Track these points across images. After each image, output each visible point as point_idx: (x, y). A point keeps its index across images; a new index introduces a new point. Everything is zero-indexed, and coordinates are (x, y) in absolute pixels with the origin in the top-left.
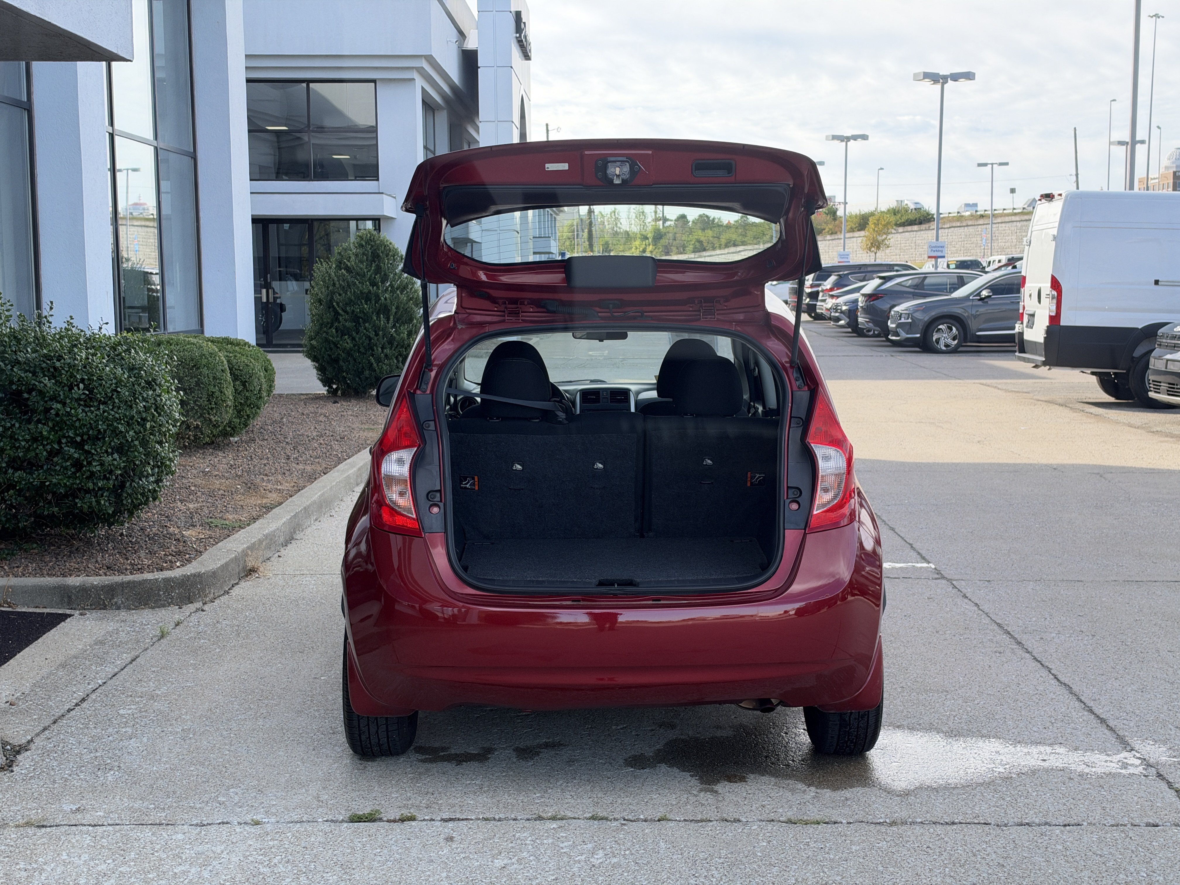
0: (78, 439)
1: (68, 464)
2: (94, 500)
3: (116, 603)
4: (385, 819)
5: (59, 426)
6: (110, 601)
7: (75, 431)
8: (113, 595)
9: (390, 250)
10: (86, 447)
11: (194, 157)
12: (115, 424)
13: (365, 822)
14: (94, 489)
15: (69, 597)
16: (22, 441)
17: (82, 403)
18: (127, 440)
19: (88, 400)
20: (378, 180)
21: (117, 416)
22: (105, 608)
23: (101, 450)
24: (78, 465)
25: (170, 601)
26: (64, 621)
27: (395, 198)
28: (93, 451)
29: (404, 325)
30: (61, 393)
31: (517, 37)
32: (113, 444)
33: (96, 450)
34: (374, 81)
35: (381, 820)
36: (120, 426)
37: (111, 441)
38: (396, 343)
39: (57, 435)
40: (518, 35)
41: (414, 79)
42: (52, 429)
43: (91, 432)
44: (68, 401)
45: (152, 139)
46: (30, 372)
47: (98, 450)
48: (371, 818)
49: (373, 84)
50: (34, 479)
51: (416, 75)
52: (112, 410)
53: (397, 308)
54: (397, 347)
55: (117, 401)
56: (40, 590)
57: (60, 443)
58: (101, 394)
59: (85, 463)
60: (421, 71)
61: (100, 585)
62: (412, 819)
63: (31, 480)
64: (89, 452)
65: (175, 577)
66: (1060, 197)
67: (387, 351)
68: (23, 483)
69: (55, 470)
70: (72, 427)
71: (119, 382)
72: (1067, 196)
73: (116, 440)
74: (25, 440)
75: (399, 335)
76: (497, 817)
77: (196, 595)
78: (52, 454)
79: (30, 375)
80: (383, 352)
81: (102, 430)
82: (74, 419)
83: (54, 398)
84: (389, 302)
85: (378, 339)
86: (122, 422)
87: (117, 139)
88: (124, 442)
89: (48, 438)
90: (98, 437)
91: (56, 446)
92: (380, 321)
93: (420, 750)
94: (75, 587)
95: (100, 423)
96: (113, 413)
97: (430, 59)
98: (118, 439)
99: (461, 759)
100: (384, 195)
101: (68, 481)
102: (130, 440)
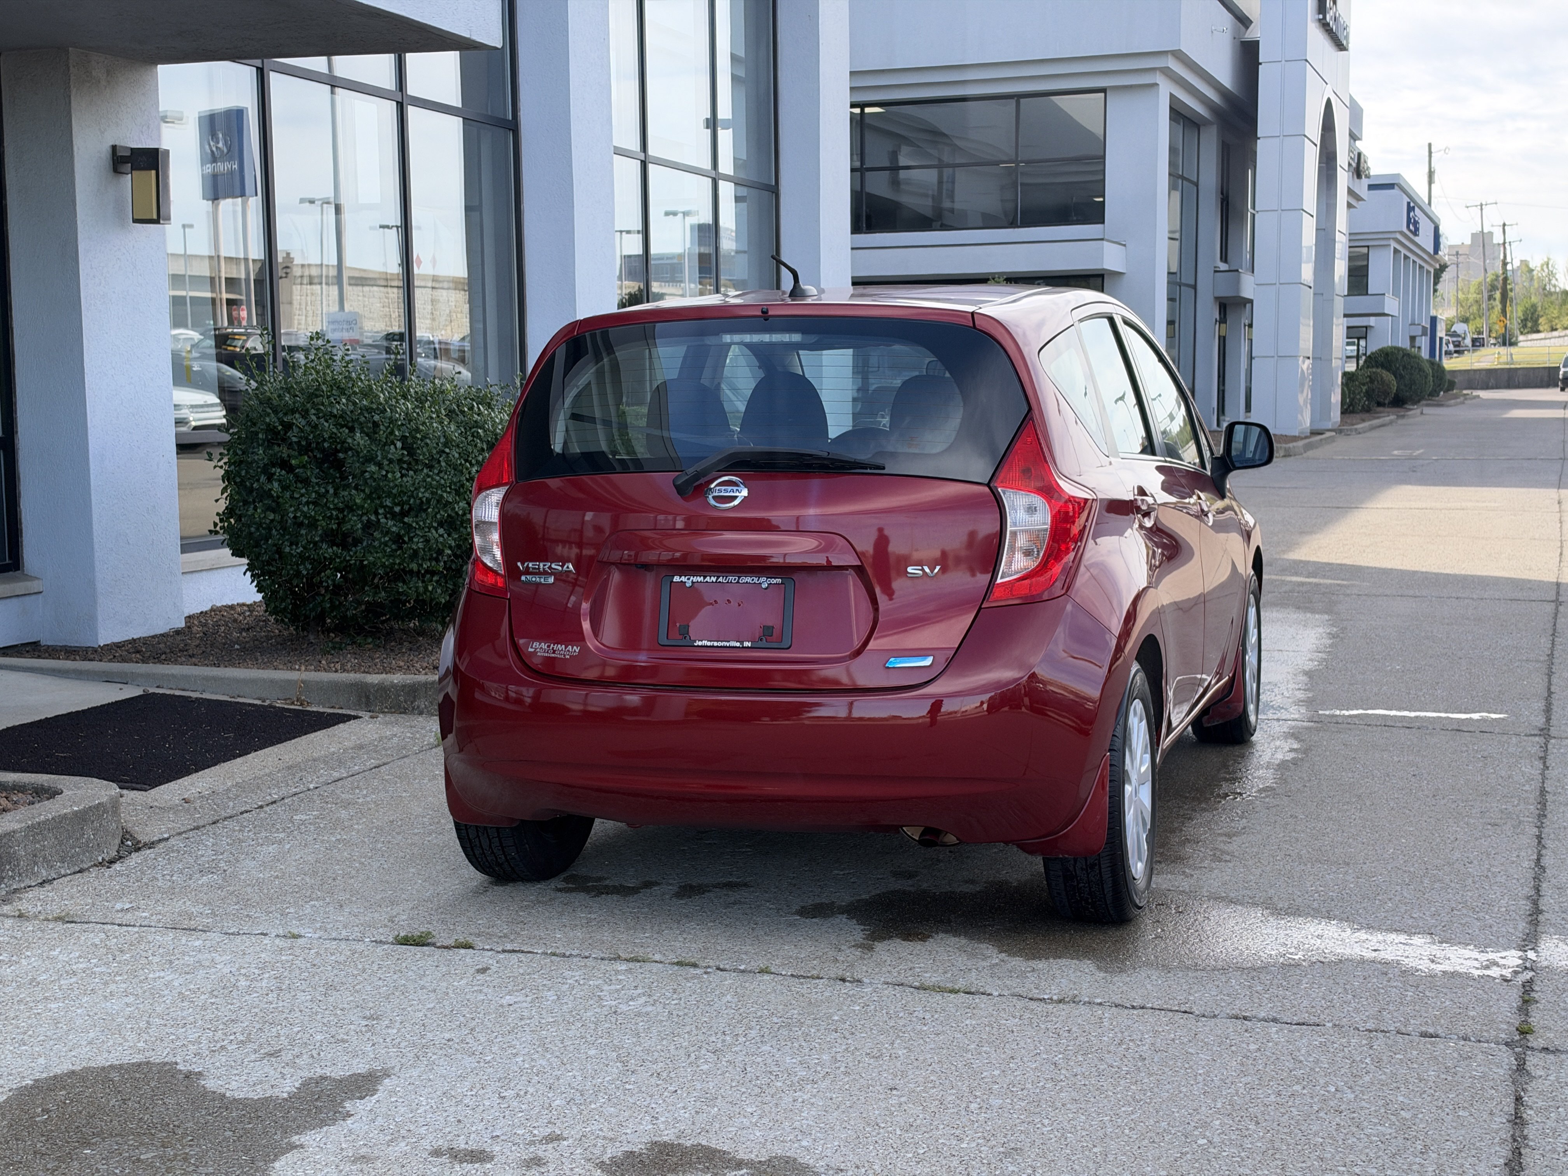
0: (397, 509)
1: (387, 539)
2: (420, 584)
3: (418, 707)
4: (438, 944)
5: (376, 494)
6: (412, 703)
7: (393, 500)
8: (415, 697)
10: (406, 520)
11: (774, 190)
12: (439, 492)
14: (419, 571)
15: (368, 697)
16: (333, 509)
17: (405, 466)
18: (457, 513)
19: (413, 463)
20: (1103, 222)
21: (442, 482)
22: (404, 711)
23: (424, 523)
24: (398, 540)
26: (344, 722)
27: (1125, 245)
28: (414, 525)
30: (379, 453)
31: (1320, 20)
32: (438, 516)
33: (417, 523)
34: (1103, 90)
35: (429, 944)
36: (445, 495)
37: (437, 513)
39: (373, 505)
40: (1321, 16)
41: (1157, 85)
42: (369, 497)
43: (412, 501)
44: (386, 462)
45: (710, 168)
46: (347, 428)
47: (421, 523)
48: (421, 941)
49: (1103, 94)
50: (351, 557)
51: (1159, 79)
52: (438, 474)
55: (443, 464)
56: (336, 687)
57: (376, 513)
58: (424, 454)
59: (406, 539)
60: (1167, 72)
61: (400, 684)
62: (468, 947)
63: (348, 558)
64: (410, 526)
68: (338, 560)
69: (374, 546)
70: (389, 495)
71: (448, 443)
73: (442, 512)
74: (336, 509)
76: (568, 953)
78: (368, 526)
79: (347, 431)
81: (424, 499)
82: (391, 484)
83: (370, 459)
86: (448, 489)
87: (651, 168)
88: (453, 515)
89: (363, 507)
90: (421, 508)
91: (373, 518)
94: (373, 685)
95: (422, 490)
96: (438, 478)
97: (1178, 55)
98: (446, 511)
99: (605, 891)
100: (1105, 242)
101: (387, 560)
102: (460, 512)
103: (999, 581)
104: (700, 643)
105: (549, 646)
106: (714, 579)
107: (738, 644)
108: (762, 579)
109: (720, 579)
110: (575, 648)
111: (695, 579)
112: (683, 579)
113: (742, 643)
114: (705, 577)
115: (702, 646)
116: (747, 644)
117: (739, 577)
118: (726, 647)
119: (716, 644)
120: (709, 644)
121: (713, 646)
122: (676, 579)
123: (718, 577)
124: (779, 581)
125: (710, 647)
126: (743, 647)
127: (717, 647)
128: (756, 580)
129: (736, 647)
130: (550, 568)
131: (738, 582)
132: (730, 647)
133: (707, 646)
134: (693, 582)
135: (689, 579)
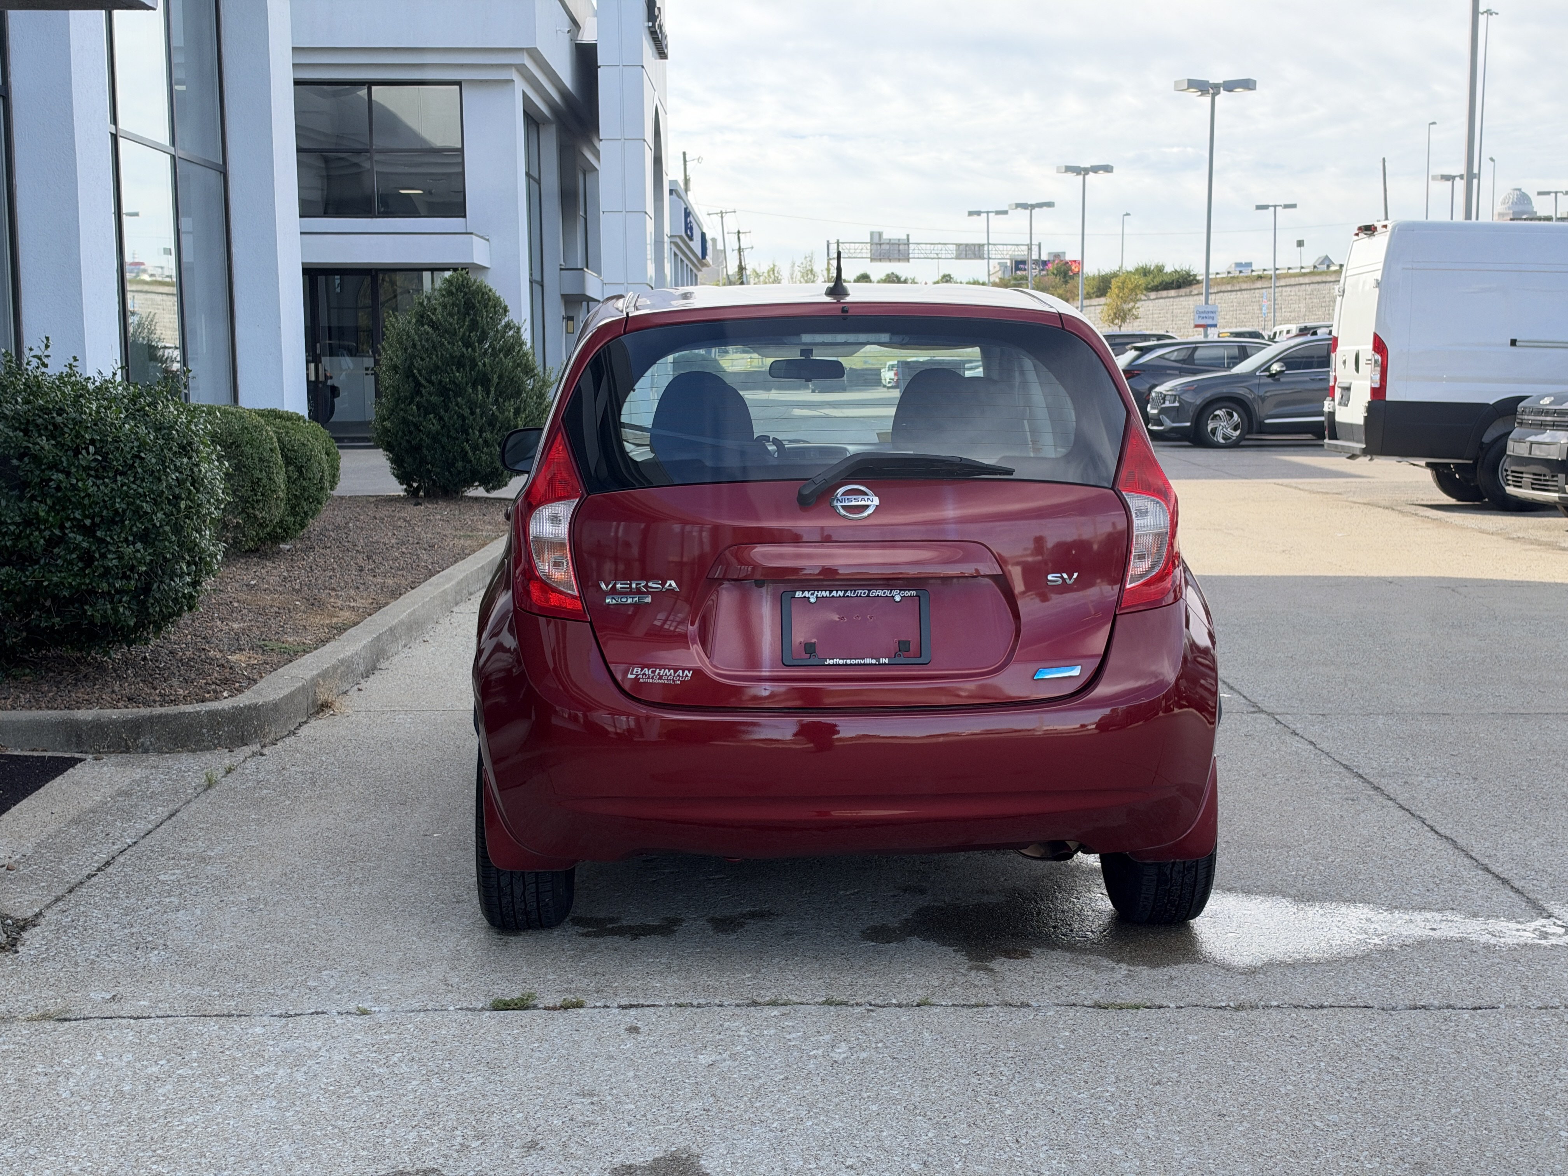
0: (88, 522)
1: (74, 556)
2: (109, 606)
3: (143, 744)
4: (541, 1006)
5: (61, 504)
6: (135, 740)
7: (83, 512)
8: (138, 733)
9: (489, 299)
10: (99, 534)
11: (224, 172)
12: (138, 502)
13: (514, 1009)
14: (109, 591)
15: (79, 736)
16: (10, 524)
17: (92, 473)
18: (154, 525)
19: (101, 470)
20: (465, 216)
21: (141, 490)
22: (127, 750)
23: (118, 537)
24: (87, 559)
25: (216, 742)
26: (73, 766)
27: (488, 240)
28: (108, 539)
29: (509, 400)
30: (64, 459)
31: (649, 27)
32: (135, 529)
33: (112, 538)
34: (459, 83)
35: (535, 1007)
36: (144, 504)
37: (133, 526)
38: (498, 425)
39: (58, 517)
40: (650, 24)
41: (512, 81)
42: (52, 508)
43: (105, 513)
44: (73, 470)
46: (21, 430)
47: (115, 537)
48: (521, 1005)
49: (457, 87)
50: (26, 576)
51: (515, 76)
52: (134, 482)
53: (500, 377)
54: (500, 430)
55: (140, 470)
56: (38, 727)
57: (62, 527)
58: (119, 460)
59: (97, 555)
60: (521, 69)
61: (120, 720)
62: (579, 1005)
63: (23, 579)
64: (103, 541)
65: (224, 710)
66: (1384, 229)
67: (487, 435)
68: (13, 582)
69: (57, 565)
70: (79, 505)
71: (143, 445)
72: (1394, 228)
73: (138, 524)
74: (14, 523)
75: (502, 413)
76: (695, 1003)
77: (251, 735)
78: (52, 542)
79: (21, 434)
80: (481, 436)
81: (120, 510)
82: (82, 494)
83: (54, 466)
84: (489, 369)
85: (474, 419)
86: (148, 499)
87: (122, 142)
88: (151, 527)
89: (47, 521)
90: (115, 520)
91: (57, 532)
92: (477, 395)
93: (578, 921)
94: (86, 723)
95: (118, 500)
96: (134, 486)
97: (534, 54)
98: (142, 523)
99: (637, 932)
100: (474, 237)
101: (74, 580)
102: (158, 525)
103: (1128, 586)
104: (831, 662)
105: (653, 672)
106: (841, 593)
107: (874, 661)
108: (894, 593)
109: (849, 593)
110: (686, 672)
111: (820, 594)
112: (806, 594)
113: (878, 659)
114: (831, 592)
115: (833, 665)
116: (884, 661)
117: (869, 591)
118: (861, 665)
119: (849, 662)
120: (841, 662)
121: (846, 665)
122: (799, 594)
123: (846, 591)
124: (914, 593)
125: (843, 665)
126: (880, 664)
127: (851, 665)
128: (888, 593)
129: (872, 664)
130: (646, 586)
131: (868, 596)
132: (864, 664)
133: (839, 665)
134: (817, 597)
135: (812, 594)
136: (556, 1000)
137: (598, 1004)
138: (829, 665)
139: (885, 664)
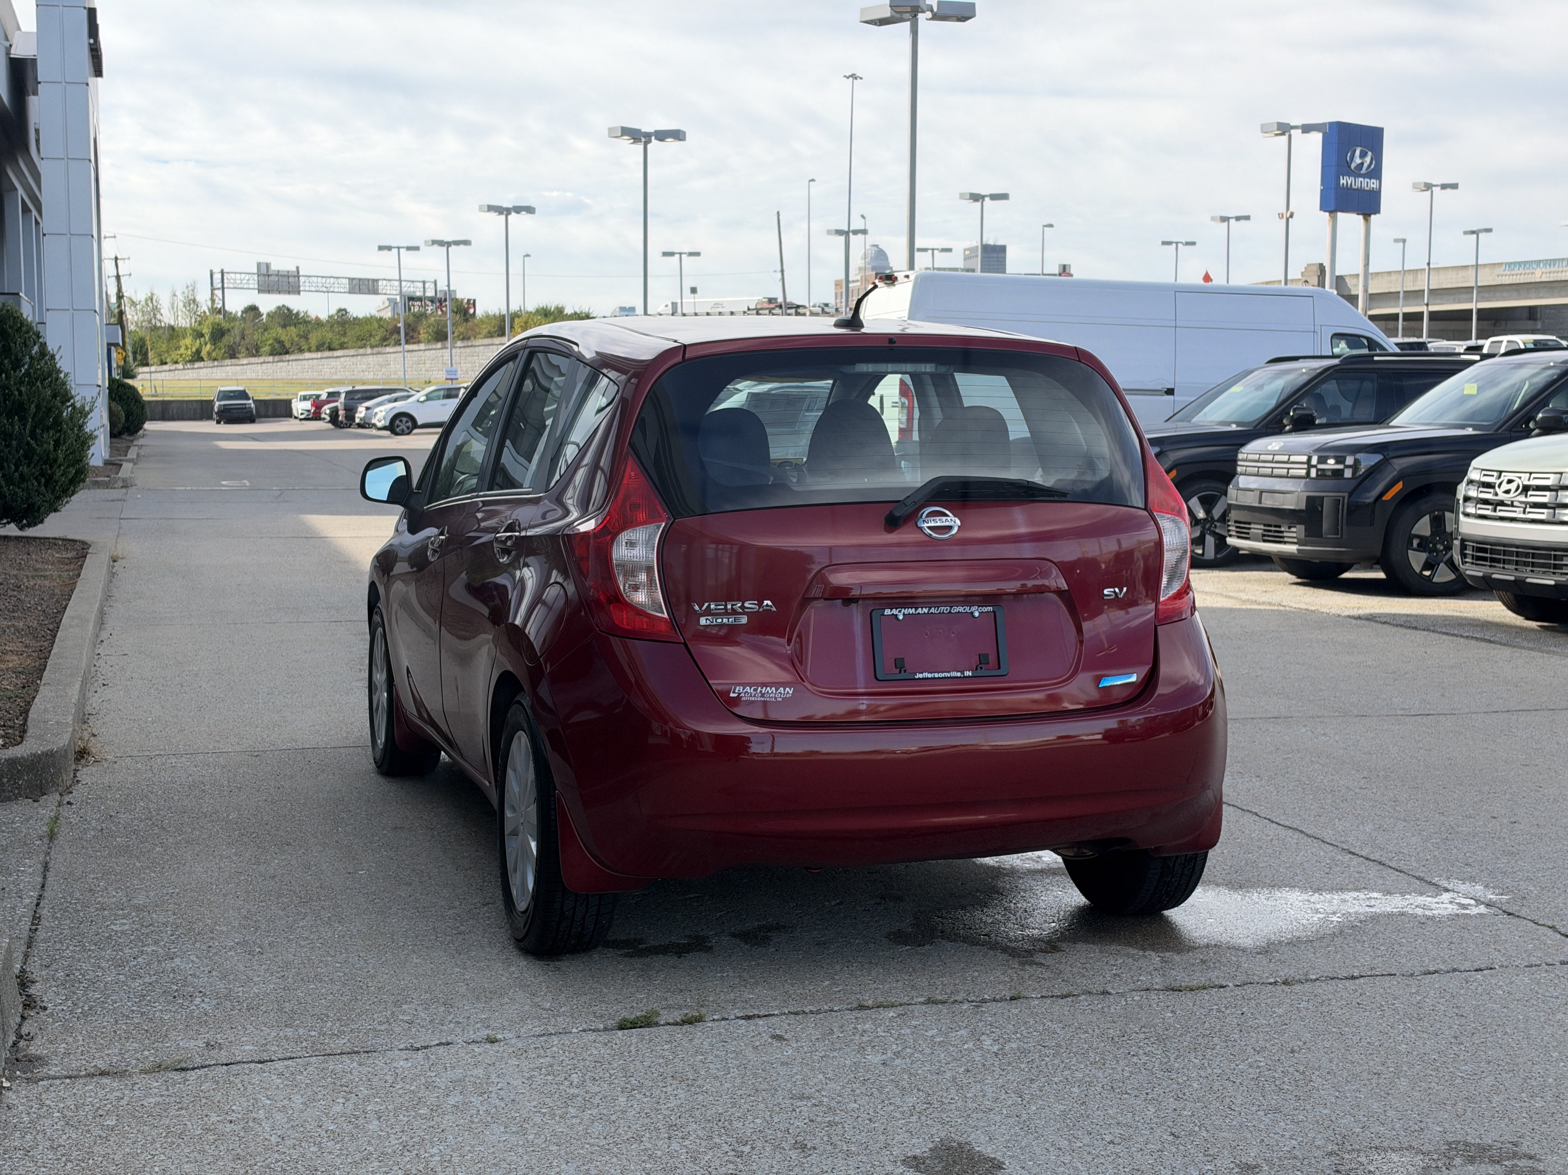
4: (662, 1022)
9: (22, 324)
13: (640, 1027)
29: (48, 431)
31: (90, 44)
35: (657, 1024)
38: (36, 458)
40: (92, 41)
48: (646, 1022)
53: (38, 407)
54: (37, 464)
62: (699, 1019)
65: (23, 758)
66: (906, 280)
67: (24, 469)
72: (916, 279)
75: (40, 445)
76: (807, 1010)
80: (16, 470)
84: (26, 398)
85: (10, 452)
92: (13, 426)
99: (676, 950)
103: (1161, 600)
104: (921, 676)
105: (755, 690)
106: (925, 610)
107: (959, 674)
108: (973, 609)
109: (933, 610)
110: (787, 689)
111: (906, 611)
112: (895, 612)
113: (962, 672)
114: (916, 609)
115: (923, 679)
116: (968, 673)
117: (951, 607)
118: (948, 678)
119: (936, 675)
120: (930, 676)
121: (934, 678)
122: (887, 612)
123: (930, 608)
124: (990, 609)
125: (931, 678)
126: (965, 677)
127: (939, 678)
128: (967, 609)
129: (957, 677)
130: (742, 607)
131: (950, 612)
132: (950, 677)
133: (928, 678)
134: (904, 614)
135: (900, 612)
136: (677, 1016)
137: (716, 1017)
138: (919, 679)
139: (969, 677)
